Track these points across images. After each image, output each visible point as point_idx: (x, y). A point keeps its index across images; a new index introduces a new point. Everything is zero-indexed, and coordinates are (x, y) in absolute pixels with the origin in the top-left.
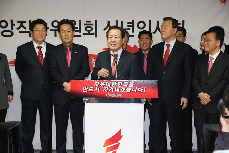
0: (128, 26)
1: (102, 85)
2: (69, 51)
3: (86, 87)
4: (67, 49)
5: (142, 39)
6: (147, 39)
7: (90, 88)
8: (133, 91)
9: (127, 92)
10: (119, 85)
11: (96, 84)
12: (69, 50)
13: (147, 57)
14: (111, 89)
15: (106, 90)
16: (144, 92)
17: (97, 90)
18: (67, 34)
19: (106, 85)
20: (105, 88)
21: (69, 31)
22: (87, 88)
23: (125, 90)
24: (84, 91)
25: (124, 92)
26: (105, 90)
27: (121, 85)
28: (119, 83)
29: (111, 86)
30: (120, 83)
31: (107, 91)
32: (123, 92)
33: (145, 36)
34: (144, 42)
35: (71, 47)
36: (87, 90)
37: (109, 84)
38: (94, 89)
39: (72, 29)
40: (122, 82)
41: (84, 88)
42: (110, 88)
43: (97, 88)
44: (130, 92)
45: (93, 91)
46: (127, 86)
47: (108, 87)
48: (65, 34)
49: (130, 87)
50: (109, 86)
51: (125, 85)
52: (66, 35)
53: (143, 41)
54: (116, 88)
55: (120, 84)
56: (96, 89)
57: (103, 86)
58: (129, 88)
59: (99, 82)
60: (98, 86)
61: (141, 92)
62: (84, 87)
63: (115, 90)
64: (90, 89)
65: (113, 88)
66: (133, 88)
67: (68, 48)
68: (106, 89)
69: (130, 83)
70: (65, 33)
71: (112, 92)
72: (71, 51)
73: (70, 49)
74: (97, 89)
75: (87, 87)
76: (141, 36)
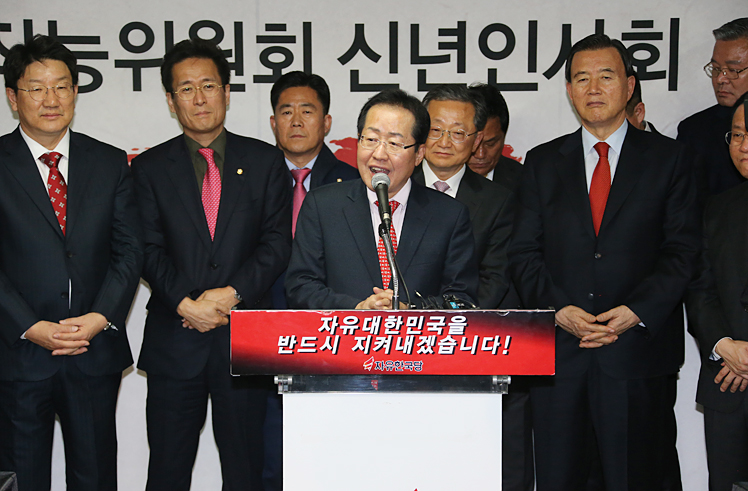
0: (442, 46)
1: (348, 330)
2: (212, 166)
3: (288, 337)
4: (204, 159)
5: (288, 106)
6: (308, 109)
7: (304, 339)
8: (462, 348)
9: (440, 352)
10: (413, 329)
11: (325, 326)
12: (210, 160)
13: (307, 184)
14: (381, 344)
15: (361, 348)
16: (505, 352)
17: (330, 348)
18: (204, 97)
19: (365, 328)
20: (360, 339)
21: (208, 84)
22: (293, 342)
23: (435, 347)
24: (281, 351)
25: (431, 352)
26: (359, 345)
27: (420, 327)
28: (412, 321)
29: (381, 332)
30: (415, 319)
31: (366, 352)
32: (425, 352)
33: (298, 97)
34: (293, 120)
35: (220, 151)
36: (291, 346)
37: (376, 324)
38: (319, 342)
39: (218, 77)
40: (422, 318)
41: (282, 341)
42: (378, 338)
43: (328, 338)
44: (451, 352)
45: (314, 350)
46: (439, 333)
47: (369, 337)
48: (195, 98)
49: (452, 336)
50: (376, 333)
51: (435, 329)
52: (200, 101)
53: (289, 117)
54: (399, 339)
55: (414, 324)
56: (327, 344)
57: (351, 332)
58: (449, 338)
59: (335, 317)
60: (332, 333)
61: (494, 352)
62: (281, 337)
63: (398, 348)
64: (303, 344)
65: (390, 337)
66: (464, 339)
67: (208, 154)
68: (363, 343)
69: (453, 319)
70: (194, 94)
71: (387, 352)
72: (221, 163)
73: (215, 155)
74: (331, 343)
75: (293, 337)
76: (283, 95)
